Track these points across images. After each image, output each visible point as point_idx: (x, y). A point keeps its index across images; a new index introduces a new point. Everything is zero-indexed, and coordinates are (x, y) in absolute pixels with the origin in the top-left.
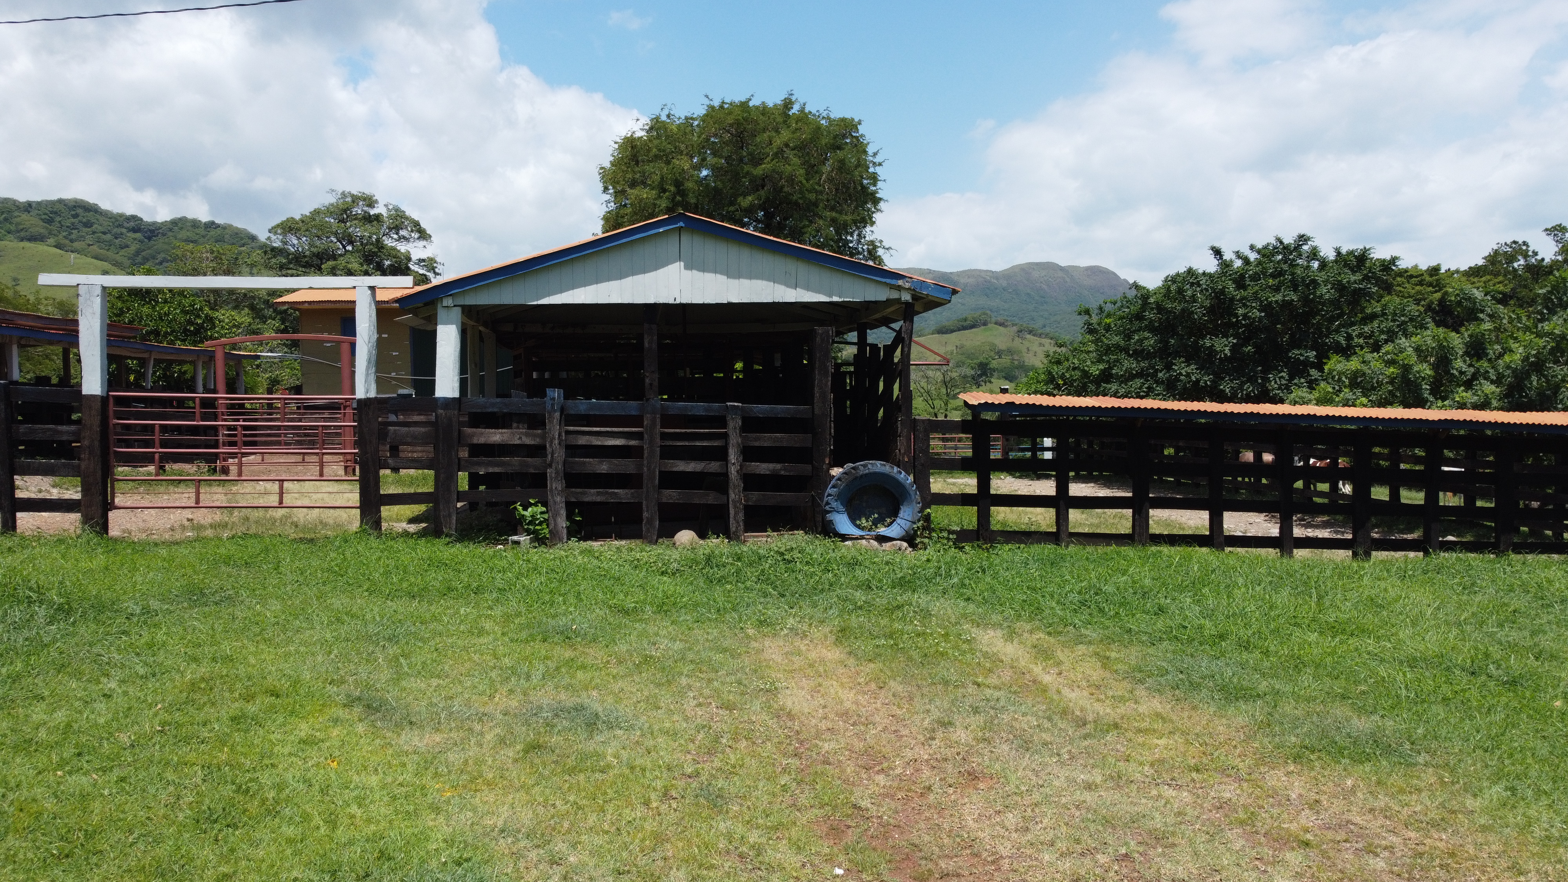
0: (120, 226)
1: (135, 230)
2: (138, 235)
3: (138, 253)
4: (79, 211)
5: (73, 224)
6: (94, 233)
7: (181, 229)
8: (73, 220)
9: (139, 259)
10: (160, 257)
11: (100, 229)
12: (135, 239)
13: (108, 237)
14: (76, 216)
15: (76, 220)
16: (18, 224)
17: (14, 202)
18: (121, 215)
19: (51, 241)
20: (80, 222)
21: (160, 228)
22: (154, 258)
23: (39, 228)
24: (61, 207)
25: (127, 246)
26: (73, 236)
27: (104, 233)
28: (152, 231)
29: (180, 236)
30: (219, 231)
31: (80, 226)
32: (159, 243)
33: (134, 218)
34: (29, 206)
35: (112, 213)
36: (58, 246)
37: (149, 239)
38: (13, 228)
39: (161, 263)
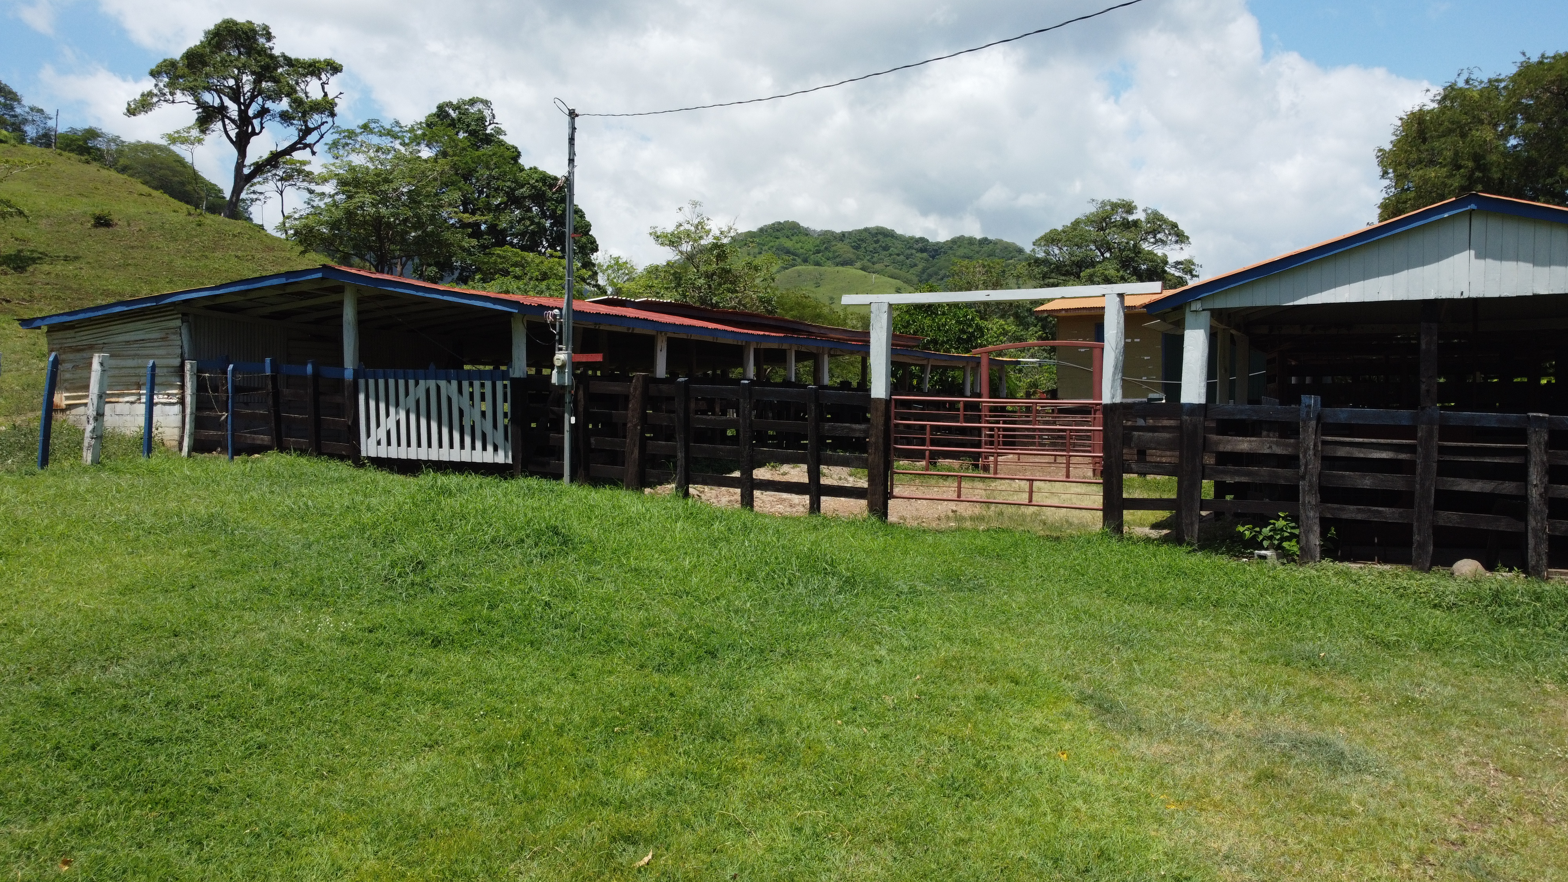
0: (911, 248)
1: (922, 250)
2: (925, 255)
3: (924, 271)
4: (880, 237)
5: (875, 249)
6: (890, 255)
7: (959, 246)
8: (875, 245)
9: (925, 276)
10: (942, 273)
11: (896, 251)
12: (922, 258)
13: (902, 257)
14: (877, 242)
15: (877, 246)
16: (834, 252)
17: (832, 233)
18: (912, 238)
19: (858, 264)
20: (880, 246)
21: (942, 247)
22: (936, 274)
23: (850, 254)
24: (866, 235)
25: (916, 265)
26: (875, 259)
27: (898, 255)
28: (936, 251)
29: (958, 253)
30: (991, 246)
31: (880, 250)
32: (941, 261)
33: (922, 240)
34: (843, 236)
35: (904, 237)
36: (863, 269)
37: (933, 257)
38: (831, 255)
39: (942, 279)
